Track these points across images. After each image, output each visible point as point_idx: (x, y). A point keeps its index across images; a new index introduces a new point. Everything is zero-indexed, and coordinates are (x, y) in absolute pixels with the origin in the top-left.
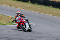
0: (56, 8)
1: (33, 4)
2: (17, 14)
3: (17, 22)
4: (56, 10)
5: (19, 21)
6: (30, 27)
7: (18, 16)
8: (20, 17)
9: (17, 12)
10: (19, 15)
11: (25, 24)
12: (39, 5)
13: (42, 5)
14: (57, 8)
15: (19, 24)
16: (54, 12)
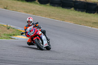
0: (80, 12)
1: (42, 5)
2: (28, 22)
3: (28, 36)
4: (80, 15)
5: (32, 34)
6: (49, 43)
7: (29, 26)
8: (34, 27)
9: (28, 19)
10: (31, 24)
11: (41, 38)
12: (53, 7)
13: (57, 6)
14: (82, 11)
15: (32, 38)
16: (77, 17)
